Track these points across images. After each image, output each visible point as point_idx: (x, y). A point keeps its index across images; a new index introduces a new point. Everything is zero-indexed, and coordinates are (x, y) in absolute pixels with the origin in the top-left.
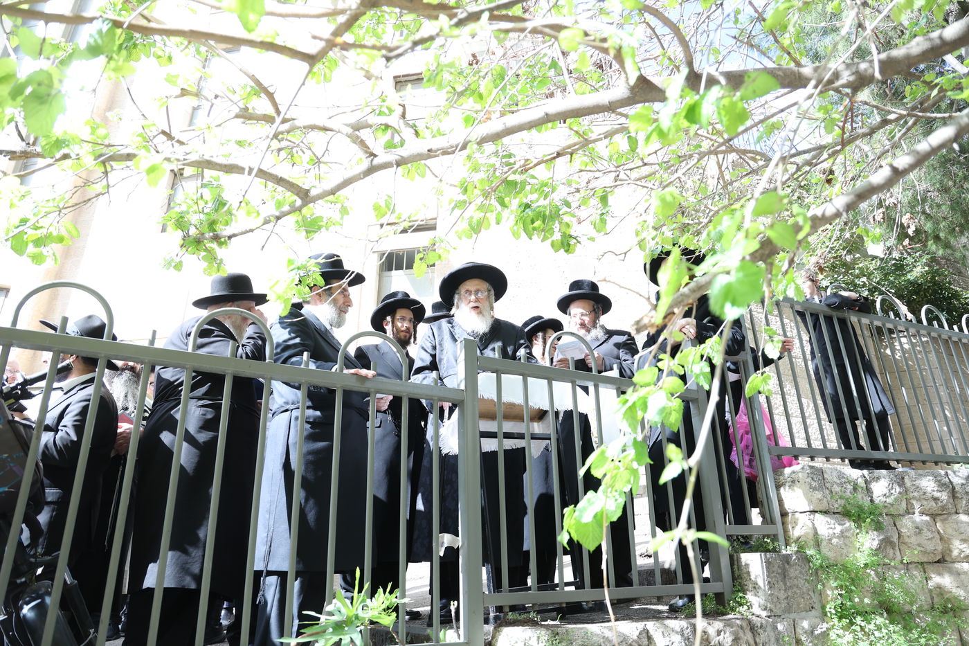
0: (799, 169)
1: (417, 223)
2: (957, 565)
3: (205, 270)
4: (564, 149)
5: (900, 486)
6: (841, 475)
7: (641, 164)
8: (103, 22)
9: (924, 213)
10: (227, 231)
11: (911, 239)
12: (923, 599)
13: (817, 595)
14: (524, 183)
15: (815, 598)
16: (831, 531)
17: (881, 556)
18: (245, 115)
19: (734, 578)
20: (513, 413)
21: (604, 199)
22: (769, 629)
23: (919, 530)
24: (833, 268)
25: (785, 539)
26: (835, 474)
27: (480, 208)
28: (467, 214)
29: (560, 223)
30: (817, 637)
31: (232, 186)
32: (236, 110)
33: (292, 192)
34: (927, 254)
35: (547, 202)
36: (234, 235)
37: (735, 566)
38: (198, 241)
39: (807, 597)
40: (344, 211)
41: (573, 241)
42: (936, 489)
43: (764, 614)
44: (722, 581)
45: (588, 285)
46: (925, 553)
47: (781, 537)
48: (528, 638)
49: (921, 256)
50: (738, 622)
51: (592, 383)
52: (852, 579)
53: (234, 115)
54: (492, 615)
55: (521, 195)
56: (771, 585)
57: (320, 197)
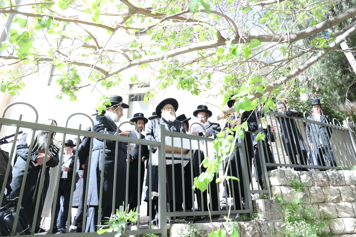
0: (275, 67)
1: (146, 84)
2: (329, 204)
3: (70, 99)
4: (196, 60)
5: (310, 176)
6: (290, 173)
7: (222, 65)
8: (47, 17)
9: (322, 83)
10: (78, 86)
11: (317, 92)
12: (318, 215)
13: (282, 214)
14: (182, 71)
15: (281, 215)
16: (287, 192)
17: (303, 200)
18: (86, 46)
19: (253, 208)
20: (177, 151)
21: (209, 77)
22: (265, 225)
23: (316, 192)
24: (291, 102)
25: (271, 195)
26: (288, 172)
27: (166, 79)
28: (162, 81)
29: (194, 85)
30: (282, 228)
31: (81, 70)
32: (82, 44)
33: (102, 73)
34: (324, 97)
35: (190, 77)
36: (81, 87)
37: (254, 204)
38: (68, 89)
39: (278, 214)
40: (120, 80)
41: (198, 91)
42: (322, 177)
43: (264, 220)
44: (249, 209)
45: (204, 107)
46: (318, 199)
47: (270, 194)
48: (182, 227)
49: (321, 98)
50: (254, 223)
51: (205, 140)
52: (294, 208)
53: (82, 46)
54: (169, 221)
55: (180, 75)
56: (266, 210)
57: (112, 75)
